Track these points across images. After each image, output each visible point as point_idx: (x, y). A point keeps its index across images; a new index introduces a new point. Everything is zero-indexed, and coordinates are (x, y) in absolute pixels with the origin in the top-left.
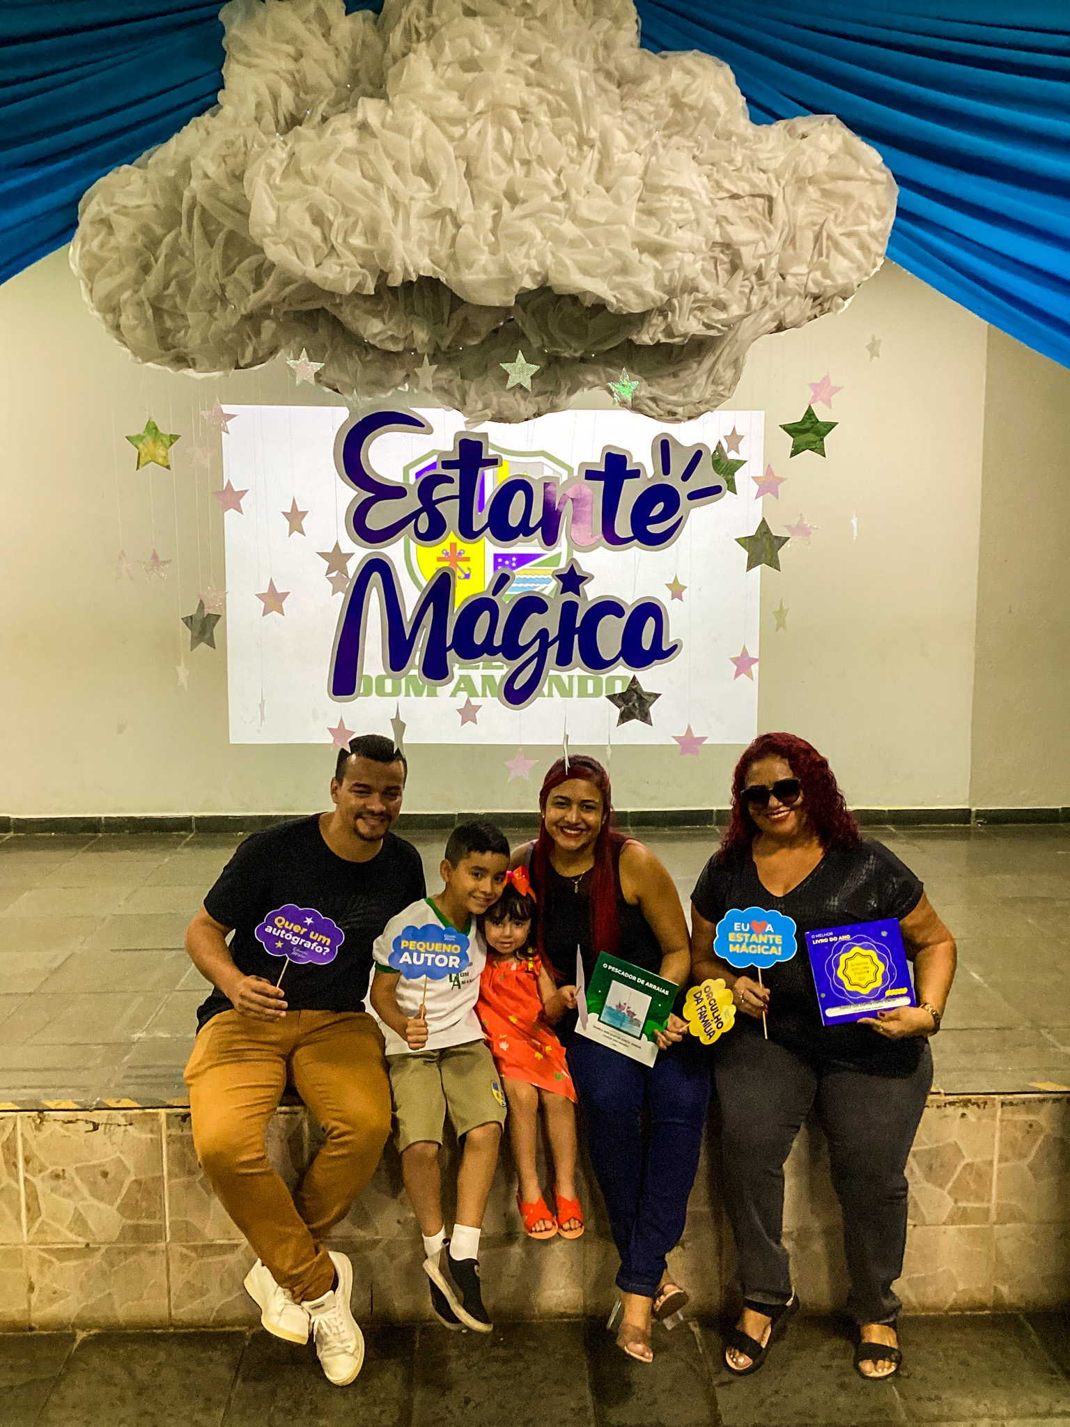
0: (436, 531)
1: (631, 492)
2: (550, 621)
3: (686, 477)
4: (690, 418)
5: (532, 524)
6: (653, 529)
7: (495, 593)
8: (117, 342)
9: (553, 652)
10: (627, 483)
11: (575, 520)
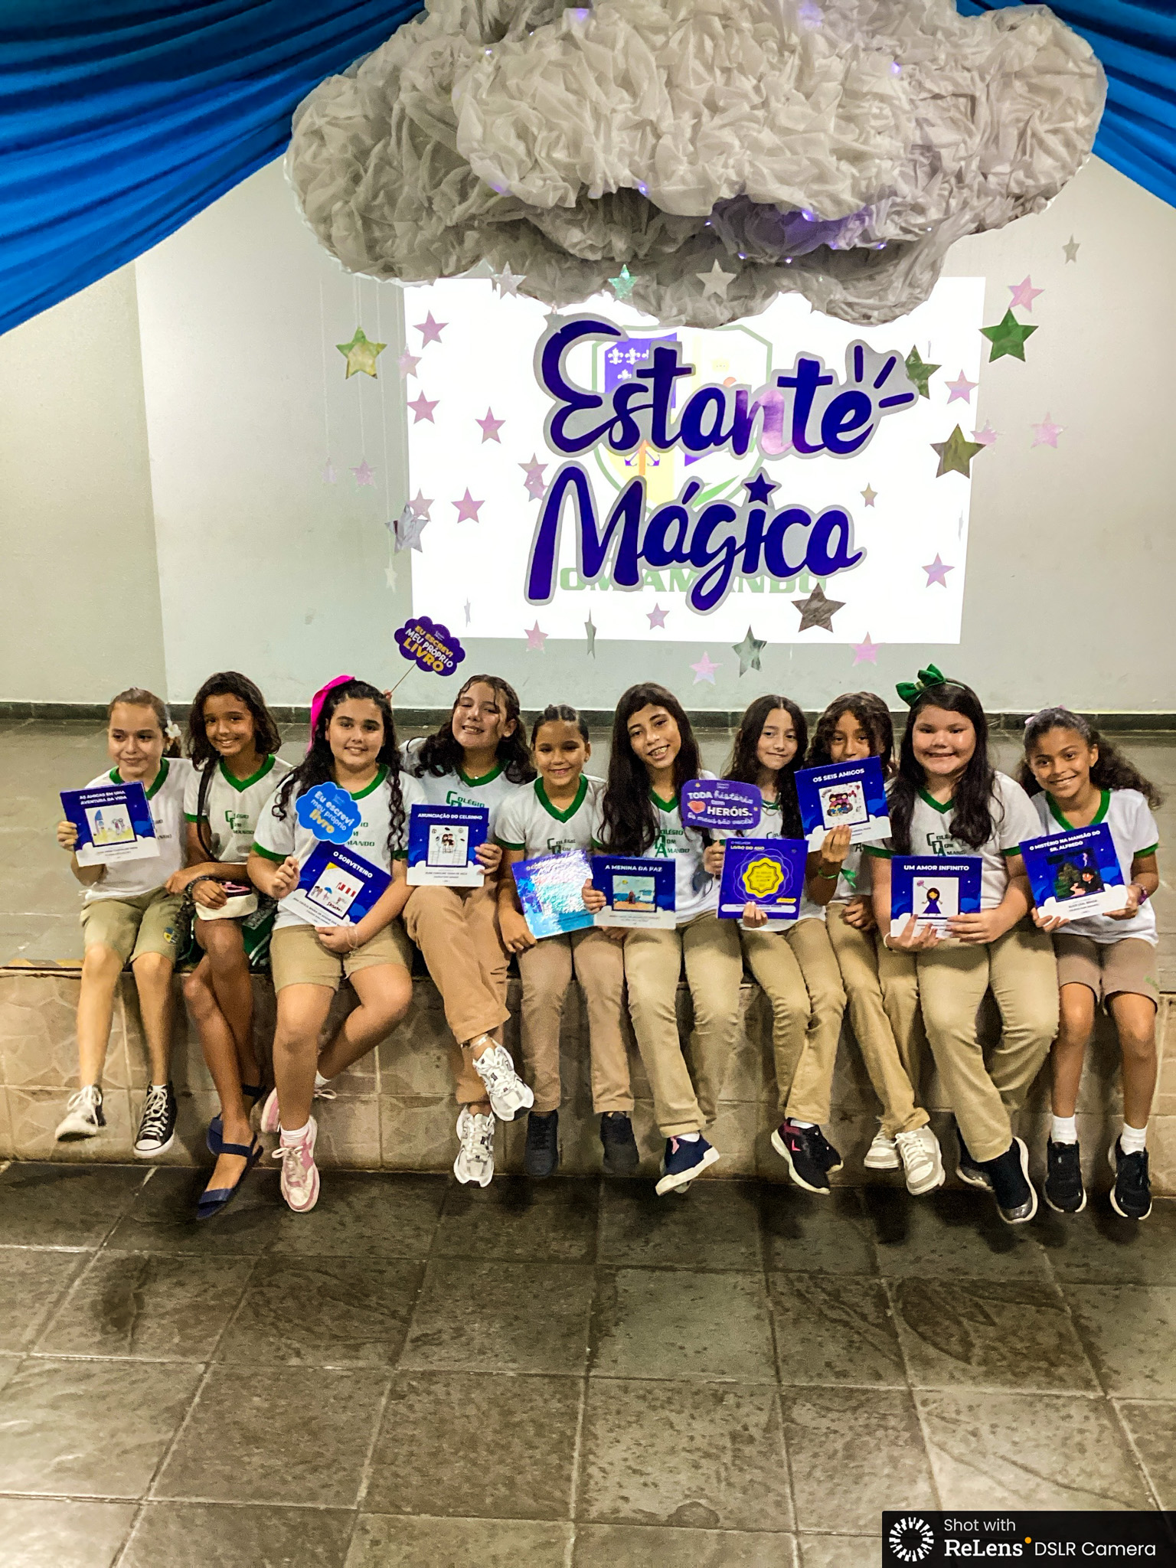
0: (630, 439)
1: (822, 399)
2: (738, 529)
3: (878, 384)
4: (885, 321)
5: (724, 432)
6: (844, 437)
7: (685, 501)
8: (328, 252)
9: (739, 559)
10: (820, 390)
11: (766, 427)
